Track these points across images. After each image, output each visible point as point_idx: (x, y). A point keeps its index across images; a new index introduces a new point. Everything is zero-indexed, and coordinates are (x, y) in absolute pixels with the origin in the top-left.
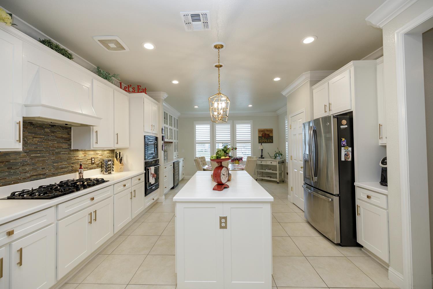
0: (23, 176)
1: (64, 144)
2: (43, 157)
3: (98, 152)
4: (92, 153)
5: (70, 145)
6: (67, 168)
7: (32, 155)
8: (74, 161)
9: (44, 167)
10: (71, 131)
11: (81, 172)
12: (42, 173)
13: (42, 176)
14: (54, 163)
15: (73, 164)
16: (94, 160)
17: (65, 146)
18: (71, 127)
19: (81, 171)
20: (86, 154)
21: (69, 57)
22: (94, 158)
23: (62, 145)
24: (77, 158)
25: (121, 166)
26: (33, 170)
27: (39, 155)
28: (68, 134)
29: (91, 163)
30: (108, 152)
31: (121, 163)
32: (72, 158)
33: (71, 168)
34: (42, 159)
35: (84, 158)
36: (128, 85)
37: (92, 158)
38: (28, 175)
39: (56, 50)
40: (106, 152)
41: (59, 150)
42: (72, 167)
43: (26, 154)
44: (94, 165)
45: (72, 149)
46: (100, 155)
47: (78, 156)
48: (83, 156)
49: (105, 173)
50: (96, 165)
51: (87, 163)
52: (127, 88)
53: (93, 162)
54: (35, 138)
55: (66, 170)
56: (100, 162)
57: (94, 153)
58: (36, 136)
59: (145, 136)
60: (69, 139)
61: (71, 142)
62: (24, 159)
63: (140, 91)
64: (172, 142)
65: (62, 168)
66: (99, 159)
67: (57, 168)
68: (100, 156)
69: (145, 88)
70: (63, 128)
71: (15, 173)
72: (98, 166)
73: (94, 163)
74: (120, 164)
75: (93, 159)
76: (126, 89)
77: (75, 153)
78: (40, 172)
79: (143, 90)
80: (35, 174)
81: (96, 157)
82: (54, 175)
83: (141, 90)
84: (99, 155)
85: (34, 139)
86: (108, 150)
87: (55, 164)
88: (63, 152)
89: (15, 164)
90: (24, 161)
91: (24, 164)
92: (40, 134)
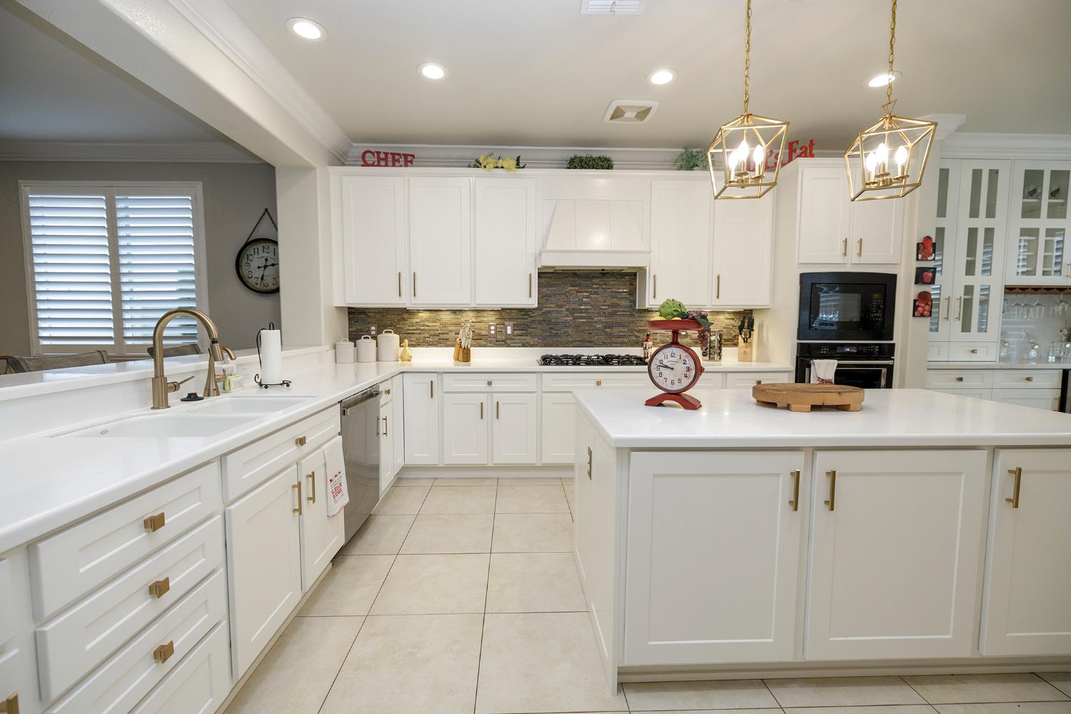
0: (564, 339)
1: (624, 300)
5: (634, 302)
8: (641, 328)
9: (591, 332)
10: (635, 280)
11: (646, 348)
12: (588, 339)
14: (606, 327)
15: (638, 331)
17: (625, 303)
18: (636, 273)
19: (646, 344)
23: (619, 302)
27: (584, 315)
28: (630, 285)
30: (727, 316)
31: (744, 342)
32: (637, 322)
33: (634, 338)
41: (615, 309)
42: (636, 336)
45: (638, 308)
54: (580, 292)
58: (581, 290)
59: (802, 275)
60: (633, 294)
61: (636, 297)
62: (567, 318)
63: (794, 156)
67: (611, 335)
69: (811, 141)
71: (556, 335)
74: (742, 344)
77: (646, 315)
78: (586, 337)
79: (803, 149)
83: (799, 152)
85: (579, 294)
87: (606, 330)
88: (619, 313)
89: (556, 323)
90: (566, 322)
91: (566, 324)
92: (587, 287)
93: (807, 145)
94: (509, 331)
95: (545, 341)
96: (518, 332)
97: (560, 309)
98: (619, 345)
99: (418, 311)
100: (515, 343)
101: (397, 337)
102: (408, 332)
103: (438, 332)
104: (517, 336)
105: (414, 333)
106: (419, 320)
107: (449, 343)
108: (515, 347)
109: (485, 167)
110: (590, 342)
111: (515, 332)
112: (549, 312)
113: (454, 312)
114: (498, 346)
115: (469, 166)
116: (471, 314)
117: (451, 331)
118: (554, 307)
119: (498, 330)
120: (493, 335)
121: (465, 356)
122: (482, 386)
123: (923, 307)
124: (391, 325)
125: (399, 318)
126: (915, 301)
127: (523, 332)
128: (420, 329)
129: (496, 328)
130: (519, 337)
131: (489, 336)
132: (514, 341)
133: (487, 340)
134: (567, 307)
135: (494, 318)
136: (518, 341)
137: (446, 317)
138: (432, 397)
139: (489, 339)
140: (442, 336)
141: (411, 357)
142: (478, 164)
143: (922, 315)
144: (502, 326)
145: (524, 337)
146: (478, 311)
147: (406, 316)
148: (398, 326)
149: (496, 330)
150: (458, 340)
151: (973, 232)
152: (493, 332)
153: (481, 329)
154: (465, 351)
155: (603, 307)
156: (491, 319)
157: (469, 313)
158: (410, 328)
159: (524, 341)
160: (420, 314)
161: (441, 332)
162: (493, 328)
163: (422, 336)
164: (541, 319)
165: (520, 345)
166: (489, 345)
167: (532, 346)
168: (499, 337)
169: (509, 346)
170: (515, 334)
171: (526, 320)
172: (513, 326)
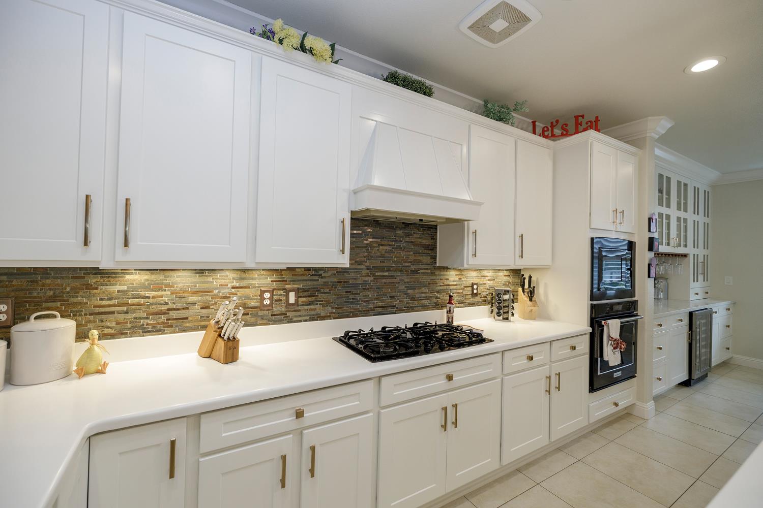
0: (362, 306)
1: (425, 256)
2: (392, 277)
3: (485, 273)
4: (474, 274)
5: (435, 258)
6: (429, 299)
7: (377, 274)
8: (441, 288)
9: (394, 294)
10: (436, 233)
11: (450, 311)
12: (390, 304)
13: (389, 310)
14: (408, 288)
15: (438, 292)
16: (477, 289)
17: (426, 259)
18: (436, 226)
19: (450, 307)
20: (463, 275)
21: (427, 92)
22: (476, 284)
23: (420, 258)
24: (446, 283)
25: (533, 308)
26: (377, 297)
27: (386, 274)
28: (432, 239)
29: (472, 294)
30: (506, 273)
31: (531, 300)
32: (437, 281)
33: (435, 300)
34: (390, 281)
35: (458, 283)
36: (552, 123)
37: (473, 285)
38: (371, 306)
39: (404, 86)
40: (501, 274)
41: (417, 267)
42: (437, 298)
43: (368, 271)
44: (478, 299)
45: (438, 265)
46: (489, 278)
47: (448, 279)
48: (457, 278)
49: (497, 318)
50: (480, 298)
51: (464, 293)
52: (548, 130)
53: (475, 291)
54: (382, 245)
55: (427, 302)
56: (489, 294)
57: (477, 275)
58: (383, 243)
59: (592, 239)
60: (433, 248)
61: (436, 254)
62: (366, 279)
63: (580, 128)
64: (685, 256)
65: (421, 299)
66: (488, 287)
67: (413, 299)
68: (488, 280)
69: (597, 118)
70: (423, 227)
71: (354, 301)
72: (484, 302)
73: (476, 295)
74: (529, 303)
75: (475, 287)
76: (546, 133)
77: (442, 273)
79: (589, 124)
80: (380, 304)
81: (481, 283)
82: (408, 310)
83: (584, 126)
84: (487, 278)
85: (381, 247)
86: (507, 270)
87: (409, 291)
88: (422, 271)
89: (355, 286)
90: (366, 283)
91: (366, 287)
92: (389, 240)
93: (593, 119)
94: (292, 298)
95: (340, 310)
96: (304, 299)
97: (359, 267)
99: (125, 271)
100: (300, 316)
101: (69, 325)
102: (98, 310)
103: (165, 308)
104: (303, 305)
105: (113, 313)
106: (125, 288)
107: (187, 325)
108: (301, 321)
109: (281, 41)
110: (392, 307)
111: (301, 300)
113: (201, 272)
114: (275, 322)
115: (253, 32)
116: (231, 275)
117: (194, 304)
119: (275, 298)
120: (267, 306)
121: (230, 352)
122: (286, 420)
124: (53, 299)
125: (77, 283)
127: (312, 299)
128: (127, 304)
129: (272, 295)
130: (306, 307)
131: (262, 307)
132: (299, 313)
133: (257, 315)
134: (368, 264)
135: (269, 280)
136: (305, 313)
137: (182, 280)
138: (172, 475)
139: (260, 313)
140: (174, 314)
141: (105, 365)
142: (268, 34)
144: (281, 292)
145: (313, 307)
146: (244, 270)
147: (92, 280)
148: (71, 300)
149: (271, 299)
150: (212, 322)
152: (267, 302)
153: (247, 298)
154: (230, 344)
155: (404, 264)
156: (264, 281)
157: (227, 273)
158: (104, 303)
159: (313, 313)
160: (128, 277)
161: (174, 306)
162: (267, 295)
163: (131, 316)
164: (335, 280)
165: (307, 318)
166: (260, 322)
167: (323, 318)
168: (277, 309)
169: (291, 321)
170: (300, 303)
171: (315, 283)
172: (297, 291)
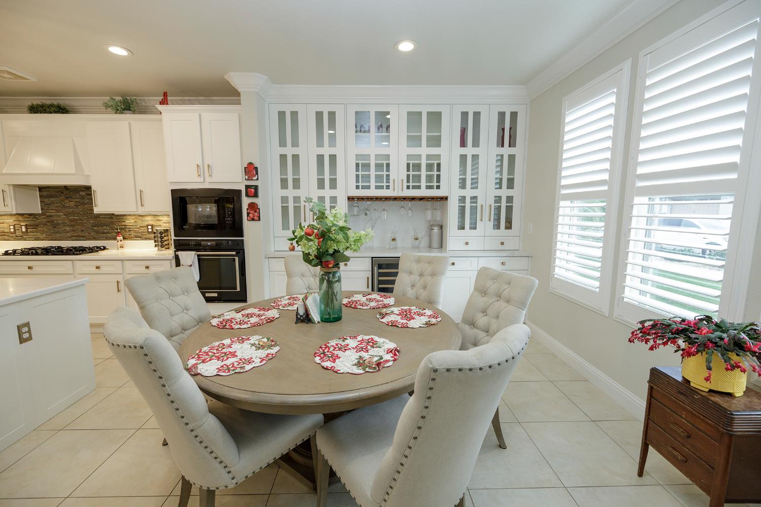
3: (160, 218)
4: (149, 218)
13: (81, 238)
14: (93, 226)
20: (137, 219)
22: (152, 226)
24: (122, 224)
26: (73, 231)
27: (77, 218)
29: (147, 232)
32: (115, 223)
34: (80, 222)
35: (134, 224)
37: (148, 226)
38: (69, 235)
43: (65, 216)
47: (125, 222)
48: (132, 221)
49: (162, 249)
51: (140, 231)
53: (149, 230)
55: (109, 235)
57: (151, 219)
58: (72, 200)
65: (104, 233)
67: (98, 232)
68: (164, 223)
71: (58, 232)
73: (152, 233)
75: (150, 227)
78: (80, 234)
80: (75, 235)
81: (156, 224)
82: (95, 239)
84: (161, 222)
87: (94, 228)
89: (57, 224)
94: (24, 229)
96: (30, 230)
97: (59, 214)
98: (104, 239)
100: (30, 238)
104: (30, 233)
108: (30, 240)
110: (83, 237)
112: (51, 216)
114: (18, 240)
118: (54, 212)
119: (16, 228)
120: (13, 232)
123: (253, 214)
126: (247, 209)
127: (33, 230)
129: (14, 227)
131: (10, 233)
132: (29, 236)
133: (9, 236)
135: (12, 220)
136: (32, 236)
139: (11, 235)
143: (253, 220)
144: (19, 226)
145: (36, 234)
149: (14, 229)
151: (320, 158)
152: (12, 230)
153: (4, 228)
156: (10, 221)
162: (12, 227)
164: (46, 221)
165: (33, 239)
166: (11, 239)
167: (42, 240)
168: (18, 233)
169: (25, 240)
170: (28, 231)
171: (35, 222)
172: (26, 226)
